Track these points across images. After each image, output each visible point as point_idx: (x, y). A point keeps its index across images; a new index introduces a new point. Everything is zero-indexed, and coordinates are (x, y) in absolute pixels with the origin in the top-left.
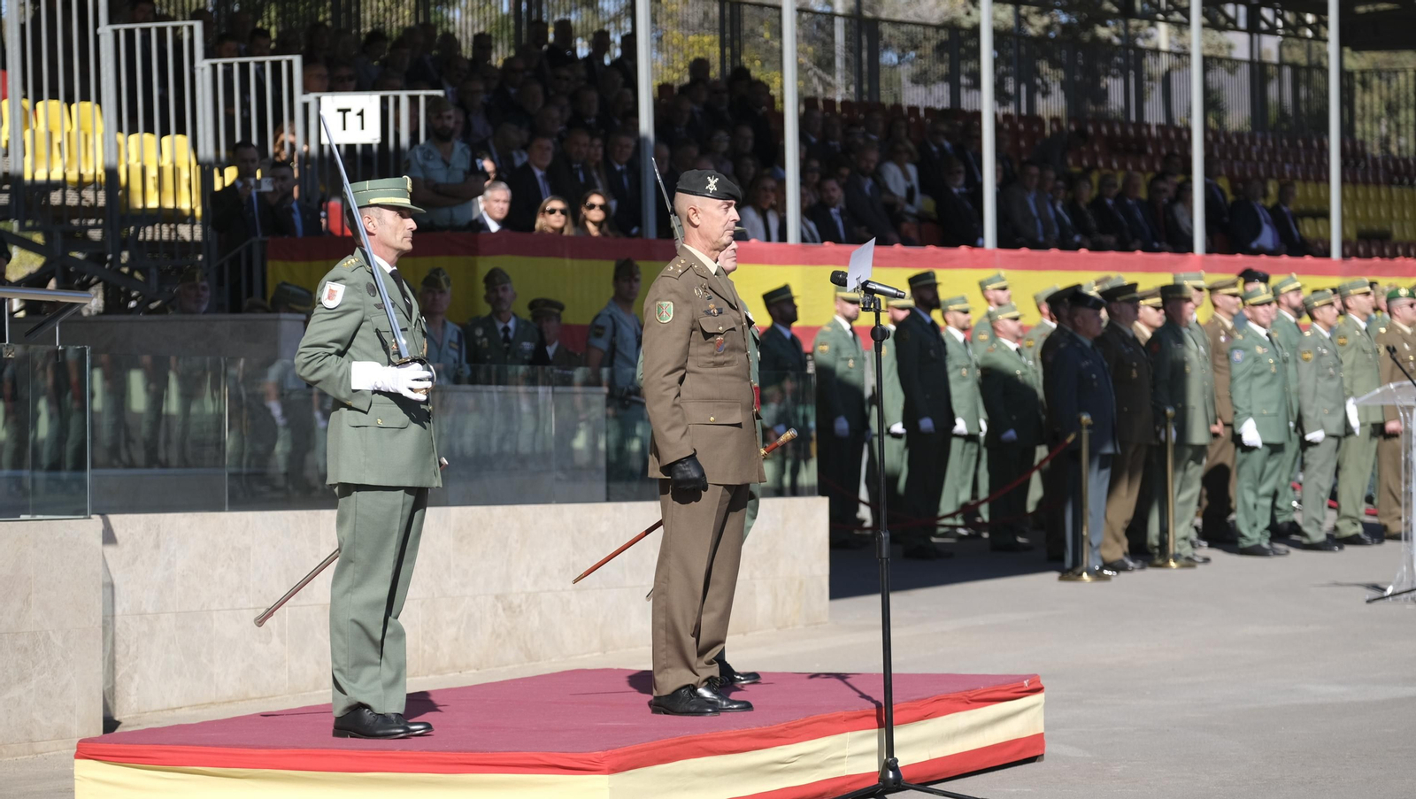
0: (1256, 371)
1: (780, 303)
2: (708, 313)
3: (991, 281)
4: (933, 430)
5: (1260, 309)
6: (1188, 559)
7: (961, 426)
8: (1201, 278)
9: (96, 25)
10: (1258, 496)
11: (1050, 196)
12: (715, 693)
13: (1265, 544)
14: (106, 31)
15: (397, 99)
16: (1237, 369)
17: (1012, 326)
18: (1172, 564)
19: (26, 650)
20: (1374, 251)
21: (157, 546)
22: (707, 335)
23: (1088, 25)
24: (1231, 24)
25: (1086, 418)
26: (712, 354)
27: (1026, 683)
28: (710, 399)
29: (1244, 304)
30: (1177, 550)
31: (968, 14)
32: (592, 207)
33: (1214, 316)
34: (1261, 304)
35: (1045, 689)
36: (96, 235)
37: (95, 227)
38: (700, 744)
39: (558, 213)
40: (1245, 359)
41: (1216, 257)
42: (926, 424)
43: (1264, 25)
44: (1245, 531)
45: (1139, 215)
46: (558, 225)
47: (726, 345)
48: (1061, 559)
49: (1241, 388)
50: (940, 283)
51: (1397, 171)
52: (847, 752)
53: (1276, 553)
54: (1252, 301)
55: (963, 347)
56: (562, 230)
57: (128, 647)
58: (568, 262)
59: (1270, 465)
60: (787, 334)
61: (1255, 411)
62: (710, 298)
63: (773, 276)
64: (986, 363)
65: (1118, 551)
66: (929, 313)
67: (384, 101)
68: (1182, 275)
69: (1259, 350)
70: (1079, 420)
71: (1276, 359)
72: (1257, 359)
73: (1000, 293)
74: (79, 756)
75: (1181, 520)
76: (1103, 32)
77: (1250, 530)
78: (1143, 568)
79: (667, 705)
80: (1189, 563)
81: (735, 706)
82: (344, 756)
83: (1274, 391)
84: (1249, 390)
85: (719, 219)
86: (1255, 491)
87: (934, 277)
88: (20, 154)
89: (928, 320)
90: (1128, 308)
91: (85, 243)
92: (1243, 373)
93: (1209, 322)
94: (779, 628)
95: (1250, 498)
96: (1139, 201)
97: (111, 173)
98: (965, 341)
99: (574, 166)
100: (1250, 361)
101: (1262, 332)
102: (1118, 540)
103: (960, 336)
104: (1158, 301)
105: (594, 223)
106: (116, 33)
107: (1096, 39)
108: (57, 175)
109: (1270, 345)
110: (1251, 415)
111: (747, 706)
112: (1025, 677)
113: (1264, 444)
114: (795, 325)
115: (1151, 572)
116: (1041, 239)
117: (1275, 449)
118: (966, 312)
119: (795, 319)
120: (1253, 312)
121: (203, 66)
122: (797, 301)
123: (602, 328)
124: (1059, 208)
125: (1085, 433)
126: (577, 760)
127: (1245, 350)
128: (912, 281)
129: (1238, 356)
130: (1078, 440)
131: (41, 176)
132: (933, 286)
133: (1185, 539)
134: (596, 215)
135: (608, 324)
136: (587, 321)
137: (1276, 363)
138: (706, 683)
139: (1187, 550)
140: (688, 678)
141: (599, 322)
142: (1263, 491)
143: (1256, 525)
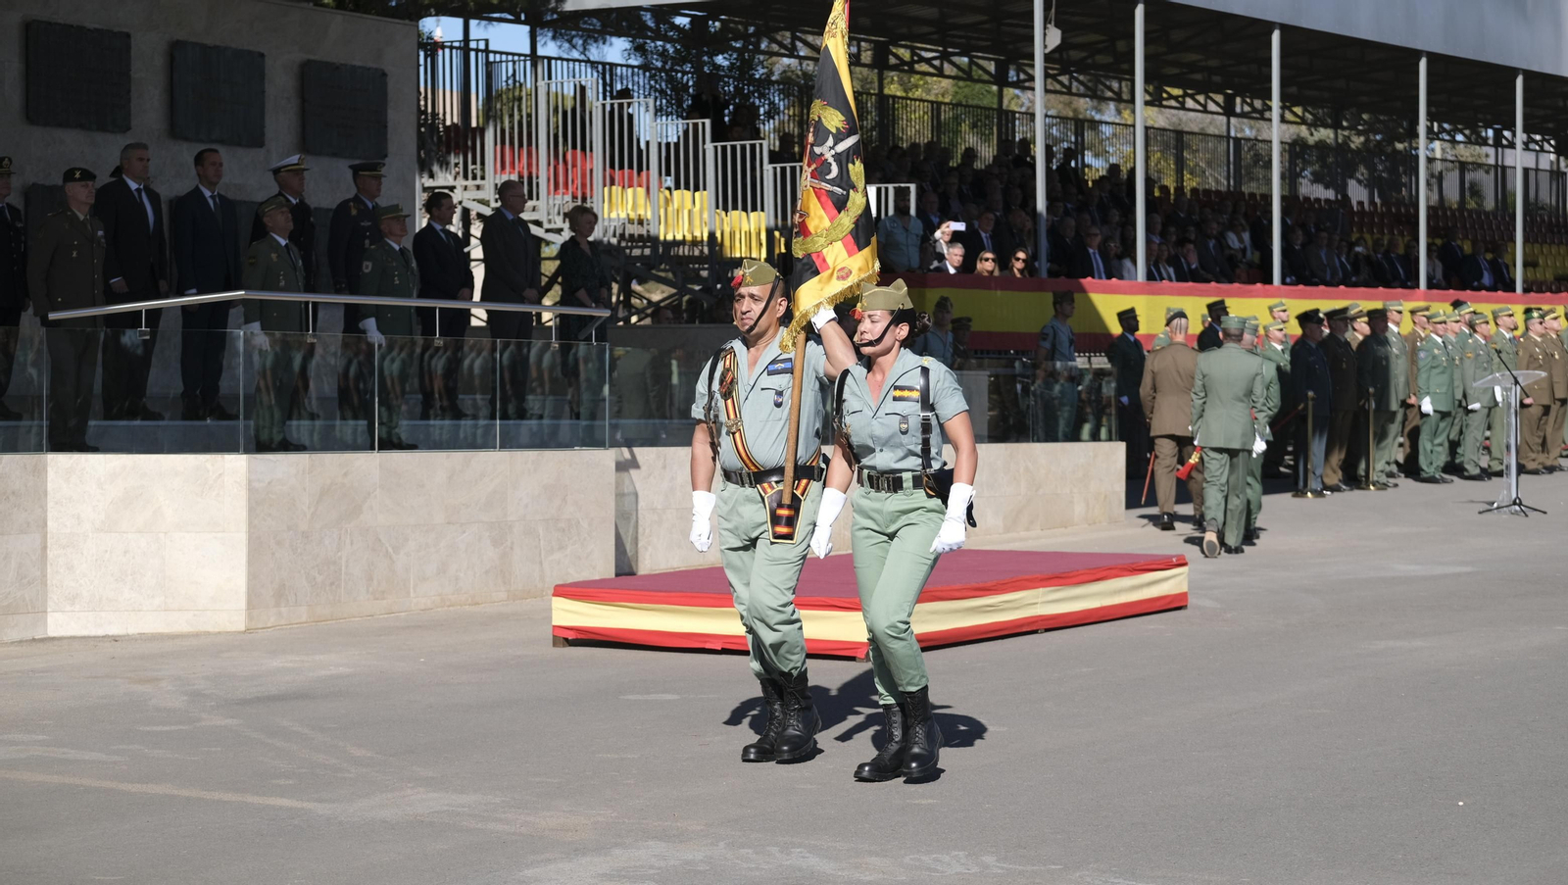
0: (1434, 365)
1: (1128, 318)
3: (1276, 306)
5: (1439, 326)
6: (1384, 484)
8: (1401, 305)
9: (704, 143)
10: (1433, 445)
11: (1336, 251)
13: (1437, 476)
14: (709, 146)
15: (887, 189)
16: (1421, 364)
17: (1279, 335)
18: (1372, 487)
19: (564, 530)
21: (664, 467)
23: (1391, 143)
24: (1484, 142)
25: (1311, 394)
27: (1174, 560)
29: (1429, 322)
30: (1375, 479)
31: (1312, 134)
32: (1018, 259)
33: (1414, 329)
34: (1440, 323)
36: (704, 274)
37: (704, 269)
38: (933, 594)
39: (991, 261)
40: (1427, 357)
41: (1435, 291)
43: (1504, 142)
44: (1424, 467)
45: (1398, 265)
46: (990, 269)
48: (1297, 483)
49: (1423, 376)
50: (1228, 307)
52: (1039, 600)
53: (1444, 481)
54: (1435, 320)
56: (992, 272)
57: (644, 529)
58: (999, 293)
59: (1442, 425)
60: (1132, 339)
61: (1432, 390)
63: (1124, 302)
65: (1334, 478)
67: (879, 191)
68: (1388, 303)
69: (1436, 351)
70: (1307, 394)
71: (1447, 357)
72: (1434, 357)
73: (1282, 314)
74: (555, 595)
75: (1380, 460)
76: (1399, 146)
77: (1428, 467)
78: (1352, 490)
80: (1384, 486)
82: (711, 598)
83: (1445, 378)
84: (1428, 377)
86: (1432, 442)
87: (1224, 303)
88: (657, 223)
90: (1341, 324)
91: (698, 279)
92: (1424, 367)
93: (1410, 333)
94: (1090, 525)
95: (1429, 446)
96: (1398, 254)
97: (712, 235)
100: (1430, 358)
101: (1439, 340)
102: (1335, 472)
104: (1366, 319)
106: (716, 147)
107: (1395, 151)
108: (679, 237)
109: (1444, 349)
110: (1428, 393)
112: (1174, 556)
113: (1435, 411)
114: (1137, 333)
115: (1357, 493)
117: (1444, 415)
119: (1137, 329)
120: (1434, 328)
121: (768, 168)
122: (1139, 318)
123: (1047, 335)
124: (1343, 259)
125: (1310, 403)
126: (848, 603)
127: (1427, 351)
128: (1210, 307)
129: (1422, 355)
130: (1306, 408)
131: (670, 237)
132: (1224, 309)
133: (1382, 471)
134: (1020, 265)
135: (1051, 332)
136: (1036, 329)
137: (1447, 360)
139: (1383, 479)
141: (1045, 331)
142: (1437, 441)
143: (1431, 464)
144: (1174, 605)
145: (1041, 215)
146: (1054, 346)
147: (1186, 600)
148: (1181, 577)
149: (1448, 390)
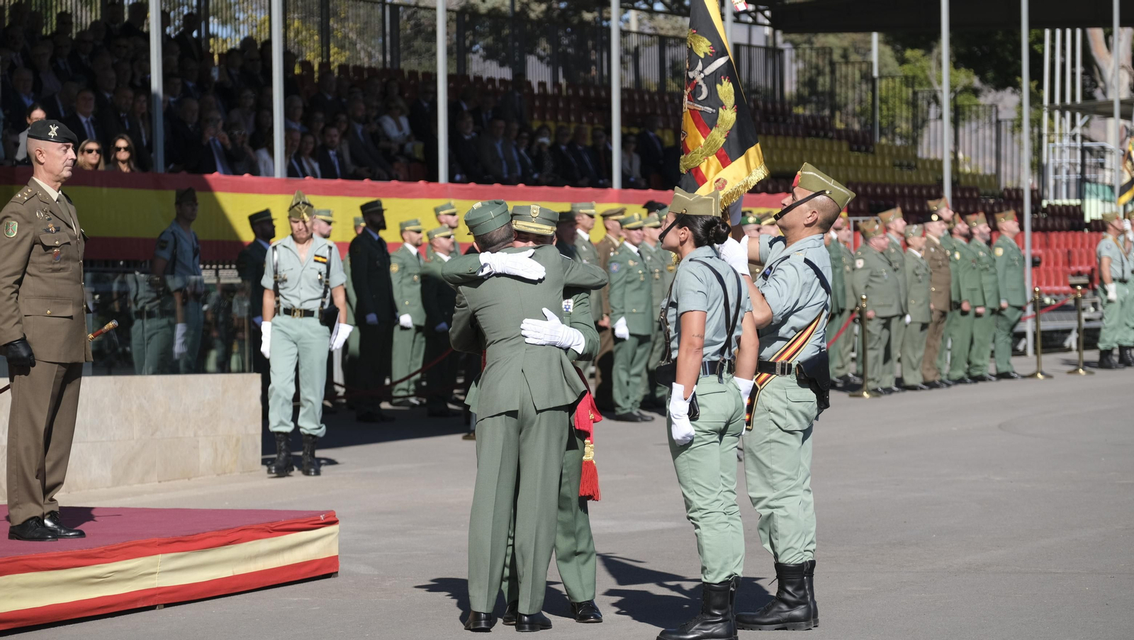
0: (629, 279)
1: (262, 222)
2: (47, 231)
3: (443, 208)
4: (377, 323)
5: (634, 232)
7: (406, 320)
10: (630, 376)
11: (515, 143)
12: (56, 523)
13: (635, 412)
16: (615, 278)
17: (446, 243)
20: (781, 188)
22: (47, 248)
26: (51, 262)
27: (322, 517)
28: (48, 297)
29: (622, 228)
32: (119, 149)
33: (606, 237)
34: (635, 229)
35: (340, 522)
38: (26, 562)
39: (94, 153)
40: (619, 271)
41: (631, 191)
42: (372, 318)
44: (620, 402)
45: (587, 159)
46: (94, 161)
47: (62, 256)
49: (617, 293)
50: (386, 209)
51: (815, 126)
52: (158, 569)
53: (644, 419)
54: (628, 226)
55: (416, 259)
56: (97, 166)
58: (105, 190)
59: (640, 351)
61: (627, 310)
62: (49, 219)
63: (257, 203)
66: (377, 233)
68: (578, 205)
69: (631, 263)
71: (645, 271)
72: (629, 270)
73: (449, 217)
76: (588, 16)
77: (624, 401)
79: (19, 532)
81: (71, 534)
83: (642, 295)
84: (623, 294)
85: (60, 158)
86: (628, 371)
87: (381, 205)
89: (376, 238)
92: (617, 282)
93: (601, 241)
94: (218, 475)
95: (624, 377)
98: (418, 253)
99: (122, 115)
100: (624, 271)
101: (634, 249)
103: (414, 251)
105: (123, 162)
109: (640, 260)
110: (623, 314)
111: (82, 534)
112: (322, 513)
113: (631, 335)
116: (506, 176)
117: (642, 340)
118: (419, 232)
119: (273, 236)
120: (628, 235)
124: (523, 152)
127: (621, 263)
128: (364, 209)
129: (615, 267)
132: (381, 212)
134: (123, 155)
135: (171, 239)
137: (644, 273)
138: (49, 516)
140: (36, 511)
142: (634, 371)
143: (628, 398)
144: (322, 571)
145: (156, 96)
146: (174, 258)
147: (337, 566)
148: (331, 538)
149: (646, 309)
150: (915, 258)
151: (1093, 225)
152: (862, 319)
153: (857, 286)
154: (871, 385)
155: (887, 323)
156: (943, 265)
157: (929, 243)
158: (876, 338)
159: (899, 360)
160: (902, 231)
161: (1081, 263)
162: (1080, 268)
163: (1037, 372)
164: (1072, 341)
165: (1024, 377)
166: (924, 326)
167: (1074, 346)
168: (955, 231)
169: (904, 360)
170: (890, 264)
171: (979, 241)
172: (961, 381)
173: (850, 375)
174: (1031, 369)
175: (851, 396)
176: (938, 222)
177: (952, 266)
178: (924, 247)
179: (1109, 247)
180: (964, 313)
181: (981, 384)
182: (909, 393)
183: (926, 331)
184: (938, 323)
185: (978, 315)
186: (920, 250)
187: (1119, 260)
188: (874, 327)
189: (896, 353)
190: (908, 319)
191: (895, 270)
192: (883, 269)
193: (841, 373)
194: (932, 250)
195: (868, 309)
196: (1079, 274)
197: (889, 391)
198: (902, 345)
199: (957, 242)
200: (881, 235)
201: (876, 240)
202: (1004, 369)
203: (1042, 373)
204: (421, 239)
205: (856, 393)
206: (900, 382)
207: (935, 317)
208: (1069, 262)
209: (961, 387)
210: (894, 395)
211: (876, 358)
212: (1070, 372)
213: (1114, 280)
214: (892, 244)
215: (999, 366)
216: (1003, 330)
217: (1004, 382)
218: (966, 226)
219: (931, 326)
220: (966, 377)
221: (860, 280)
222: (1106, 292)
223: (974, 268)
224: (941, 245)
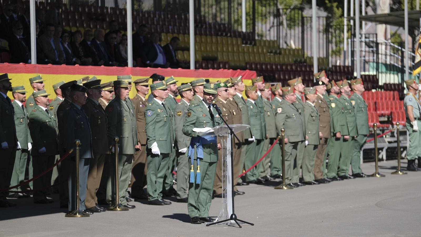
0: (157, 120)
3: (35, 79)
4: (8, 147)
6: (125, 206)
8: (131, 78)
10: (157, 178)
11: (61, 40)
13: (160, 199)
16: (149, 119)
18: (118, 209)
20: (210, 66)
25: (78, 142)
30: (120, 202)
33: (137, 95)
40: (153, 115)
41: (138, 68)
42: (5, 145)
44: (151, 193)
49: (151, 128)
51: (220, 30)
53: (165, 203)
55: (22, 110)
59: (163, 163)
61: (157, 139)
64: (32, 116)
65: (93, 203)
66: (6, 93)
68: (121, 77)
69: (159, 111)
70: (75, 143)
71: (167, 115)
72: (158, 115)
73: (39, 85)
75: (122, 189)
77: (153, 193)
80: (126, 208)
83: (165, 129)
84: (154, 129)
86: (156, 175)
87: (8, 76)
89: (6, 97)
90: (96, 91)
92: (152, 121)
93: (134, 98)
95: (154, 179)
96: (102, 42)
98: (22, 106)
100: (155, 116)
101: (160, 102)
102: (93, 198)
103: (20, 104)
109: (163, 108)
110: (155, 140)
113: (161, 153)
115: (108, 213)
116: (57, 59)
117: (165, 156)
118: (24, 94)
124: (66, 46)
125: (78, 149)
127: (152, 110)
132: (8, 81)
133: (124, 197)
137: (166, 117)
139: (125, 202)
142: (159, 175)
143: (156, 191)
149: (167, 138)
150: (310, 106)
151: (385, 86)
152: (281, 142)
153: (278, 124)
154: (287, 182)
155: (295, 145)
156: (326, 111)
157: (319, 98)
158: (289, 154)
159: (301, 168)
160: (303, 91)
161: (383, 109)
162: (383, 112)
163: (376, 173)
164: (383, 154)
165: (368, 176)
166: (316, 147)
167: (385, 158)
168: (332, 91)
169: (304, 167)
170: (298, 111)
171: (345, 96)
172: (334, 179)
173: (268, 177)
174: (373, 171)
175: (275, 188)
176: (322, 86)
177: (330, 111)
178: (316, 101)
179: (411, 99)
180: (338, 139)
181: (345, 180)
182: (307, 186)
183: (317, 150)
184: (323, 145)
185: (345, 140)
186: (313, 102)
187: (418, 108)
188: (288, 148)
189: (299, 162)
190: (307, 142)
191: (300, 114)
192: (293, 114)
193: (263, 175)
194: (320, 102)
195: (285, 137)
196: (382, 115)
197: (296, 185)
198: (303, 158)
199: (333, 97)
200: (292, 94)
201: (289, 96)
202: (357, 171)
203: (379, 174)
204: (25, 97)
205: (279, 187)
206: (301, 180)
207: (322, 141)
208: (376, 109)
209: (335, 182)
210: (300, 187)
211: (289, 165)
212: (393, 173)
213: (415, 119)
214: (297, 98)
215: (354, 170)
216: (356, 148)
217: (358, 179)
218: (338, 88)
219: (319, 147)
220: (337, 176)
221: (280, 120)
222: (412, 126)
223: (343, 113)
224: (324, 99)
